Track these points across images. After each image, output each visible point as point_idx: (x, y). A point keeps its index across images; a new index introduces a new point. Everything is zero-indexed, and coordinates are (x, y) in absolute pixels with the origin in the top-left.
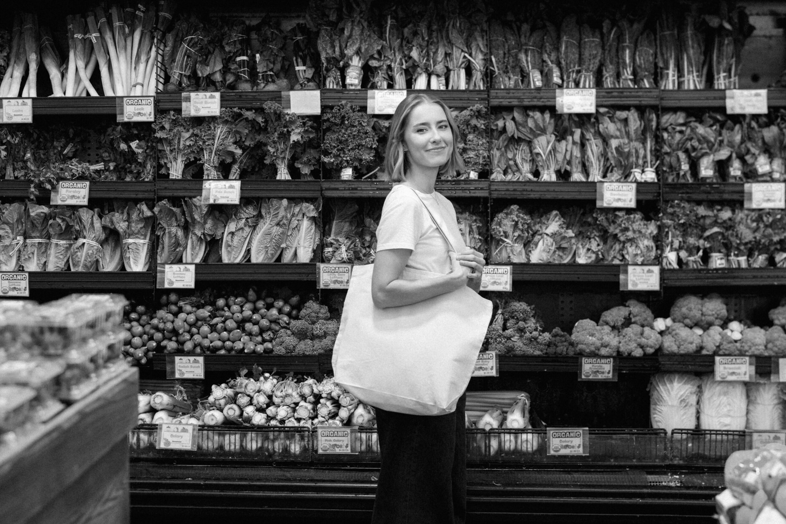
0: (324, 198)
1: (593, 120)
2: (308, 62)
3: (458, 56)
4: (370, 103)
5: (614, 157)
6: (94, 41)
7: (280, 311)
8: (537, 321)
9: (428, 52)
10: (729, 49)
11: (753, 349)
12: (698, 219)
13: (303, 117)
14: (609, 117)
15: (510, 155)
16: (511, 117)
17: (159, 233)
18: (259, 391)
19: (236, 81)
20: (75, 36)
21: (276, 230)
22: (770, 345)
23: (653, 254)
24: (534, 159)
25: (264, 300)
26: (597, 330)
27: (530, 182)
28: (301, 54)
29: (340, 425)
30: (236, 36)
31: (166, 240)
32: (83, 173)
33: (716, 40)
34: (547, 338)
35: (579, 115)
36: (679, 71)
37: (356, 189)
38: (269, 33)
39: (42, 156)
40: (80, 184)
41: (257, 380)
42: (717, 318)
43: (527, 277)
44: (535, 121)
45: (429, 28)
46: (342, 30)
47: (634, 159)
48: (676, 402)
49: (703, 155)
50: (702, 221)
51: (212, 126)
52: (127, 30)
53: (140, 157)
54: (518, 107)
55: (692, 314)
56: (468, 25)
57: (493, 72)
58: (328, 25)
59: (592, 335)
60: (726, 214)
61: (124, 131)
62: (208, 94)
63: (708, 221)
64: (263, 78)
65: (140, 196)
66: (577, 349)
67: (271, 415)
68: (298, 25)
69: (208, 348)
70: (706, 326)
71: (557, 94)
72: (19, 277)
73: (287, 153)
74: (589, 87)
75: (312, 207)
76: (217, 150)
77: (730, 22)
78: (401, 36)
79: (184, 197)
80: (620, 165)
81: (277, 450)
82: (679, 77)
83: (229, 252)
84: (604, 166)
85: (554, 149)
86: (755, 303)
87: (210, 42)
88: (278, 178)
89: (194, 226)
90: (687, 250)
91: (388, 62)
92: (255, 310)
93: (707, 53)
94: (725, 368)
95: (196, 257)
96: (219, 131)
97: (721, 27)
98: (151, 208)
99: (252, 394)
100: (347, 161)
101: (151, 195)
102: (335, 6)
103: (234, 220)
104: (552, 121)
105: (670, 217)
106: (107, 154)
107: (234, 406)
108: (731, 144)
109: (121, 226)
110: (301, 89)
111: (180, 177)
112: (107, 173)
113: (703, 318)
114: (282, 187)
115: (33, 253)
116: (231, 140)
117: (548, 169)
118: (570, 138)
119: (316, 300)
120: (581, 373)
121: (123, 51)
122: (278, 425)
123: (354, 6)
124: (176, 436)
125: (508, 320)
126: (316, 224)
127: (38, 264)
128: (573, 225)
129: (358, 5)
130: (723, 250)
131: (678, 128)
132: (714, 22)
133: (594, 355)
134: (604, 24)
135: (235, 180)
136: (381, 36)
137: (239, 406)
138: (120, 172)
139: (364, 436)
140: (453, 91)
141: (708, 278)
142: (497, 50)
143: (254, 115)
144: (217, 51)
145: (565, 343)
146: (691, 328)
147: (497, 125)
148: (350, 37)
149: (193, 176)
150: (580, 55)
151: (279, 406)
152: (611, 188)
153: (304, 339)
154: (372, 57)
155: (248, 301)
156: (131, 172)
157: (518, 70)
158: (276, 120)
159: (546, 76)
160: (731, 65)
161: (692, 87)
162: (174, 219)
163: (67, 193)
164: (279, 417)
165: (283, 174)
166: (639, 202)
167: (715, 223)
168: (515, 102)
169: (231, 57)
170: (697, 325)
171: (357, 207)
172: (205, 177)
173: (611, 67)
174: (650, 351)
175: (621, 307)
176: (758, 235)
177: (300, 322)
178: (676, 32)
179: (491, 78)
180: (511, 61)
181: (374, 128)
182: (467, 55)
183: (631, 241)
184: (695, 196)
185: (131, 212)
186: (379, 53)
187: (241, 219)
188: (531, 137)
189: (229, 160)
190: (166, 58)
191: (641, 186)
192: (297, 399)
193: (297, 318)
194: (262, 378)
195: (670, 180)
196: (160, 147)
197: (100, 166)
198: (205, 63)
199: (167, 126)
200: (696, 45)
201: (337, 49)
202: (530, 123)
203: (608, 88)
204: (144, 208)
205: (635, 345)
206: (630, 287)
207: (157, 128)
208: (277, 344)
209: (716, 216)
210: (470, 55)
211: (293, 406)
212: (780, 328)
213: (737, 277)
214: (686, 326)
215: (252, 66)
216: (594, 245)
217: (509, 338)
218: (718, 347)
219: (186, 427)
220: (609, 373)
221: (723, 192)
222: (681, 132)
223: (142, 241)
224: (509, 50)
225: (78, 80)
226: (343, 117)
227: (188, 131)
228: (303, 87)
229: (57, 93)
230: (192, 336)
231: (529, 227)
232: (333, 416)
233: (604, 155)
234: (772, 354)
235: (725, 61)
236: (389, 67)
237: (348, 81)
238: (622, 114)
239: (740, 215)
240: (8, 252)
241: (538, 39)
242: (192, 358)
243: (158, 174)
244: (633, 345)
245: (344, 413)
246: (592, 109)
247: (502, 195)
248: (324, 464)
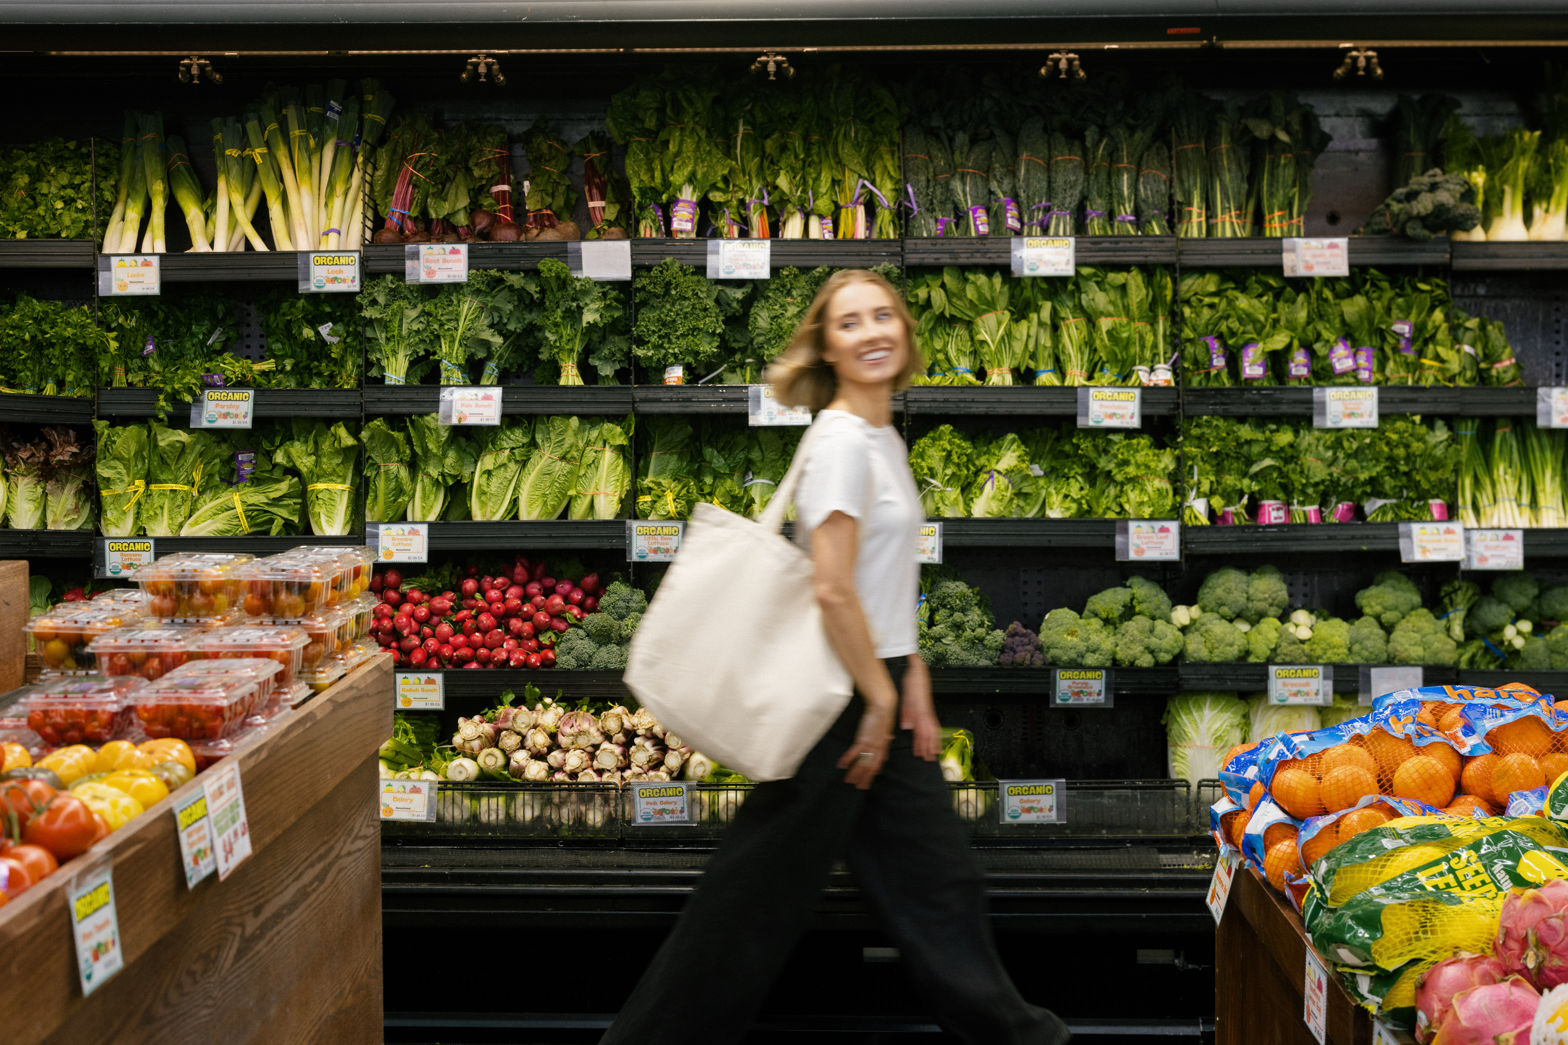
0: (637, 415)
1: (1070, 287)
2: (610, 194)
3: (853, 184)
4: (711, 261)
5: (1105, 347)
6: (259, 160)
7: (567, 599)
8: (985, 613)
9: (804, 178)
10: (1287, 173)
11: (1329, 653)
12: (1240, 445)
13: (602, 284)
14: (1097, 283)
15: (938, 345)
16: (939, 283)
17: (368, 473)
18: (535, 727)
19: (491, 225)
20: (228, 152)
21: (561, 467)
22: (1356, 648)
23: (1169, 502)
24: (976, 350)
25: (540, 581)
26: (1079, 626)
27: (970, 387)
28: (597, 180)
29: (668, 779)
30: (490, 152)
31: (381, 484)
32: (244, 375)
33: (1268, 157)
34: (1000, 639)
35: (1048, 280)
36: (1208, 209)
37: (689, 400)
38: (544, 148)
39: (172, 349)
40: (238, 394)
41: (532, 709)
42: (1271, 605)
43: (966, 541)
44: (978, 289)
45: (806, 138)
46: (666, 143)
47: (1138, 349)
48: (1208, 742)
49: (1247, 344)
50: (1246, 448)
51: (454, 298)
52: (312, 143)
53: (334, 349)
54: (951, 266)
55: (1231, 597)
56: (870, 134)
57: (908, 211)
58: (643, 136)
59: (1072, 633)
60: (1285, 437)
61: (310, 308)
62: (448, 247)
63: (1256, 449)
64: (535, 221)
65: (337, 413)
66: (1049, 656)
67: (555, 765)
68: (592, 133)
69: (450, 660)
70: (1255, 618)
71: (1013, 246)
72: (138, 547)
73: (577, 341)
74: (1065, 235)
75: (619, 429)
76: (464, 338)
77: (1288, 130)
78: (760, 153)
79: (410, 415)
80: (1114, 359)
81: (564, 821)
82: (1208, 218)
83: (483, 504)
84: (1090, 361)
85: (1009, 334)
86: (1335, 583)
87: (449, 163)
88: (562, 382)
89: (426, 462)
90: (1222, 496)
91: (740, 195)
92: (526, 598)
93: (1253, 179)
94: (1285, 684)
95: (429, 511)
96: (466, 307)
97: (1273, 138)
98: (355, 433)
99: (524, 731)
100: (674, 355)
101: (355, 412)
102: (655, 105)
103: (491, 452)
104: (1006, 288)
105: (1196, 442)
106: (279, 345)
107: (497, 752)
108: (1291, 326)
109: (305, 463)
110: (598, 239)
111: (402, 382)
112: (280, 376)
113: (1250, 605)
114: (570, 397)
115: (162, 508)
116: (484, 321)
117: (999, 366)
118: (1034, 316)
119: (626, 580)
120: (1054, 693)
121: (306, 177)
122: (567, 780)
123: (685, 104)
124: (402, 800)
125: (937, 610)
126: (625, 457)
127: (169, 525)
128: (1040, 458)
129: (691, 102)
130: (1281, 495)
131: (1207, 300)
132: (1262, 130)
133: (1075, 665)
134: (1087, 133)
135: (491, 385)
136: (728, 152)
137: (503, 751)
138: (301, 374)
139: (705, 796)
140: (845, 241)
141: (1258, 540)
142: (917, 174)
143: (523, 281)
144: (460, 177)
145: (1029, 647)
146: (1231, 621)
147: (917, 296)
148: (678, 154)
149: (423, 380)
150: (1049, 182)
151: (568, 751)
152: (1100, 396)
153: (606, 644)
154: (714, 187)
155: (514, 583)
156: (319, 374)
157: (950, 206)
158: (559, 290)
159: (995, 217)
160: (1293, 198)
161: (1229, 234)
162: (393, 450)
163: (219, 409)
164: (568, 768)
165: (570, 377)
166: (1145, 418)
167: (1267, 452)
168: (945, 259)
169: (482, 187)
170: (1239, 616)
171: (690, 428)
172: (443, 382)
173: (1099, 201)
174: (1165, 657)
175: (1119, 589)
176: (1336, 471)
177: (599, 615)
178: (1203, 145)
179: (907, 221)
180: (938, 192)
181: (717, 301)
182: (867, 183)
183: (1133, 480)
184: (1234, 409)
185: (320, 440)
186: (726, 180)
187: (502, 449)
188: (972, 314)
189: (481, 355)
190: (377, 189)
191: (1149, 393)
192: (597, 738)
193: (594, 610)
194: (539, 706)
195: (1195, 383)
196: (369, 333)
197: (268, 365)
198: (441, 196)
199: (381, 299)
200: (1234, 167)
201: (658, 174)
202: (970, 293)
203: (1095, 236)
204: (342, 432)
205: (1141, 648)
206: (1133, 556)
207: (365, 302)
208: (562, 652)
209: (1268, 441)
210: (873, 183)
211: (590, 749)
212: (1372, 620)
213: (1303, 539)
214: (1223, 617)
215: (517, 200)
216: (1075, 488)
217: (938, 639)
218: (1274, 650)
219: (418, 785)
220: (1099, 694)
221: (1278, 402)
222: (1212, 306)
223: (339, 487)
224: (935, 175)
225: (233, 223)
226: (669, 284)
227: (415, 306)
228: (601, 236)
229: (200, 246)
230: (423, 640)
231: (970, 460)
232: (656, 765)
233: (1089, 344)
234: (1358, 660)
235: (1281, 192)
236: (742, 202)
237: (676, 225)
238: (1117, 278)
239: (1307, 439)
240: (121, 506)
241: (982, 157)
242: (424, 677)
243: (367, 377)
244: (1137, 649)
245: (673, 761)
246: (1068, 270)
247: (927, 408)
248: (641, 843)
